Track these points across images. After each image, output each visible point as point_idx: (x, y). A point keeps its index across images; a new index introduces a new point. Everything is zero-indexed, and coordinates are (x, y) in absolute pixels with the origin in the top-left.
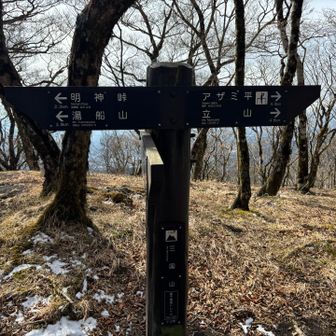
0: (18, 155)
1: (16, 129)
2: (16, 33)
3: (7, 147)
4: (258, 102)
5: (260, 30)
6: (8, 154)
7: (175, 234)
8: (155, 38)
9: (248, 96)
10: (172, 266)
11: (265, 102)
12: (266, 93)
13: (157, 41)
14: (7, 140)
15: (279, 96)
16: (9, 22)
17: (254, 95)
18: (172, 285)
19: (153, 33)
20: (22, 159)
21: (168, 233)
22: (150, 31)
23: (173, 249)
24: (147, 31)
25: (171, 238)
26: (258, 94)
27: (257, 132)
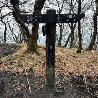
0: (22, 41)
1: (22, 34)
2: (23, 7)
3: (20, 39)
4: (70, 18)
6: (20, 40)
7: (52, 47)
8: (60, 8)
9: (68, 16)
10: (51, 54)
11: (72, 18)
12: (72, 16)
13: (61, 8)
14: (20, 37)
15: (75, 16)
16: (21, 4)
17: (69, 16)
18: (51, 58)
19: (60, 6)
20: (23, 42)
22: (59, 5)
23: (51, 50)
24: (58, 6)
25: (51, 48)
26: (70, 16)
27: (90, 35)
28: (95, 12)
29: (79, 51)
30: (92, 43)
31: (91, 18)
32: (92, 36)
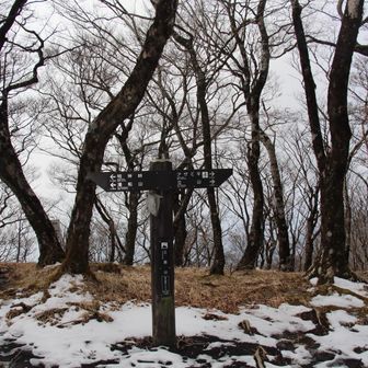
5: (235, 111)
7: (166, 244)
9: (199, 174)
10: (165, 262)
18: (166, 272)
21: (163, 244)
23: (165, 252)
25: (164, 247)
27: (242, 218)
28: (251, 145)
29: (218, 270)
30: (253, 244)
31: (239, 155)
32: (251, 222)
